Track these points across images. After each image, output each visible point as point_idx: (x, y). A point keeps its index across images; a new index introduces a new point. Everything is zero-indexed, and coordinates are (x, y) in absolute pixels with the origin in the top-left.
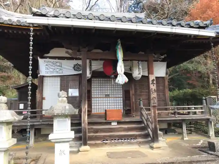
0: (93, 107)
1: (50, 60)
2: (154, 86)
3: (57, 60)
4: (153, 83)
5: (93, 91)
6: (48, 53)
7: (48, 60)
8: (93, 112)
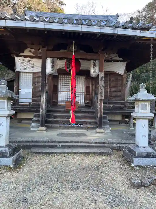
0: (59, 99)
1: (24, 59)
2: (102, 82)
3: (30, 59)
4: (102, 80)
5: (59, 86)
6: (23, 52)
7: (22, 58)
8: (59, 103)
